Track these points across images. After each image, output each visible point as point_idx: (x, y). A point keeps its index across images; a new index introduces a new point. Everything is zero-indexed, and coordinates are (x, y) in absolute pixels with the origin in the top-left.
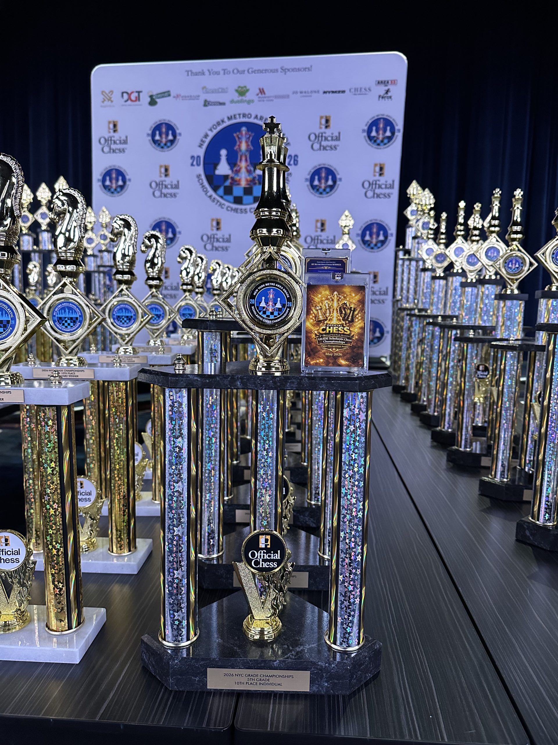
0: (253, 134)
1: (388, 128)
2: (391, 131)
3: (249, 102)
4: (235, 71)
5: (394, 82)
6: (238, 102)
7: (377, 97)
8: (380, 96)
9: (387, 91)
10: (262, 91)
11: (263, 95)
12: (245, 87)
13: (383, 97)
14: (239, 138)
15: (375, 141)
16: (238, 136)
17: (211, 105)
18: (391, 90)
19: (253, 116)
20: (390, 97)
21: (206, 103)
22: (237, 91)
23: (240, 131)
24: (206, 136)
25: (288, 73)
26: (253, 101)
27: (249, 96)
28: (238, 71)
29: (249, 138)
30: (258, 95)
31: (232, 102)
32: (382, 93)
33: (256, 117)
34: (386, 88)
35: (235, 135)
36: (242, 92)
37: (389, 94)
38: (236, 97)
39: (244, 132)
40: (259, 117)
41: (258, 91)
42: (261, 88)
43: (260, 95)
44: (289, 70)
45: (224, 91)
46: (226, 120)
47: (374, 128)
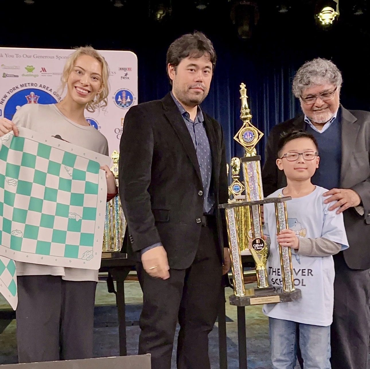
0: (39, 97)
1: (128, 97)
2: (130, 98)
3: (35, 76)
4: (25, 56)
5: (129, 69)
6: (27, 75)
7: (121, 77)
8: (122, 77)
9: (126, 75)
10: (44, 70)
11: (45, 72)
12: (32, 66)
13: (123, 78)
14: (29, 99)
15: (121, 104)
16: (28, 98)
17: (8, 77)
18: (128, 74)
19: (39, 85)
20: (128, 78)
21: (5, 76)
22: (26, 68)
23: (29, 94)
24: (5, 97)
25: (61, 59)
26: (38, 76)
27: (35, 72)
28: (27, 56)
29: (36, 99)
30: (41, 72)
31: (23, 75)
32: (123, 75)
33: (41, 86)
34: (126, 73)
35: (26, 96)
36: (30, 69)
37: (128, 76)
38: (26, 72)
39: (32, 95)
40: (42, 86)
41: (41, 70)
42: (43, 67)
43: (43, 72)
44: (61, 58)
45: (17, 68)
46: (19, 86)
47: (120, 96)
